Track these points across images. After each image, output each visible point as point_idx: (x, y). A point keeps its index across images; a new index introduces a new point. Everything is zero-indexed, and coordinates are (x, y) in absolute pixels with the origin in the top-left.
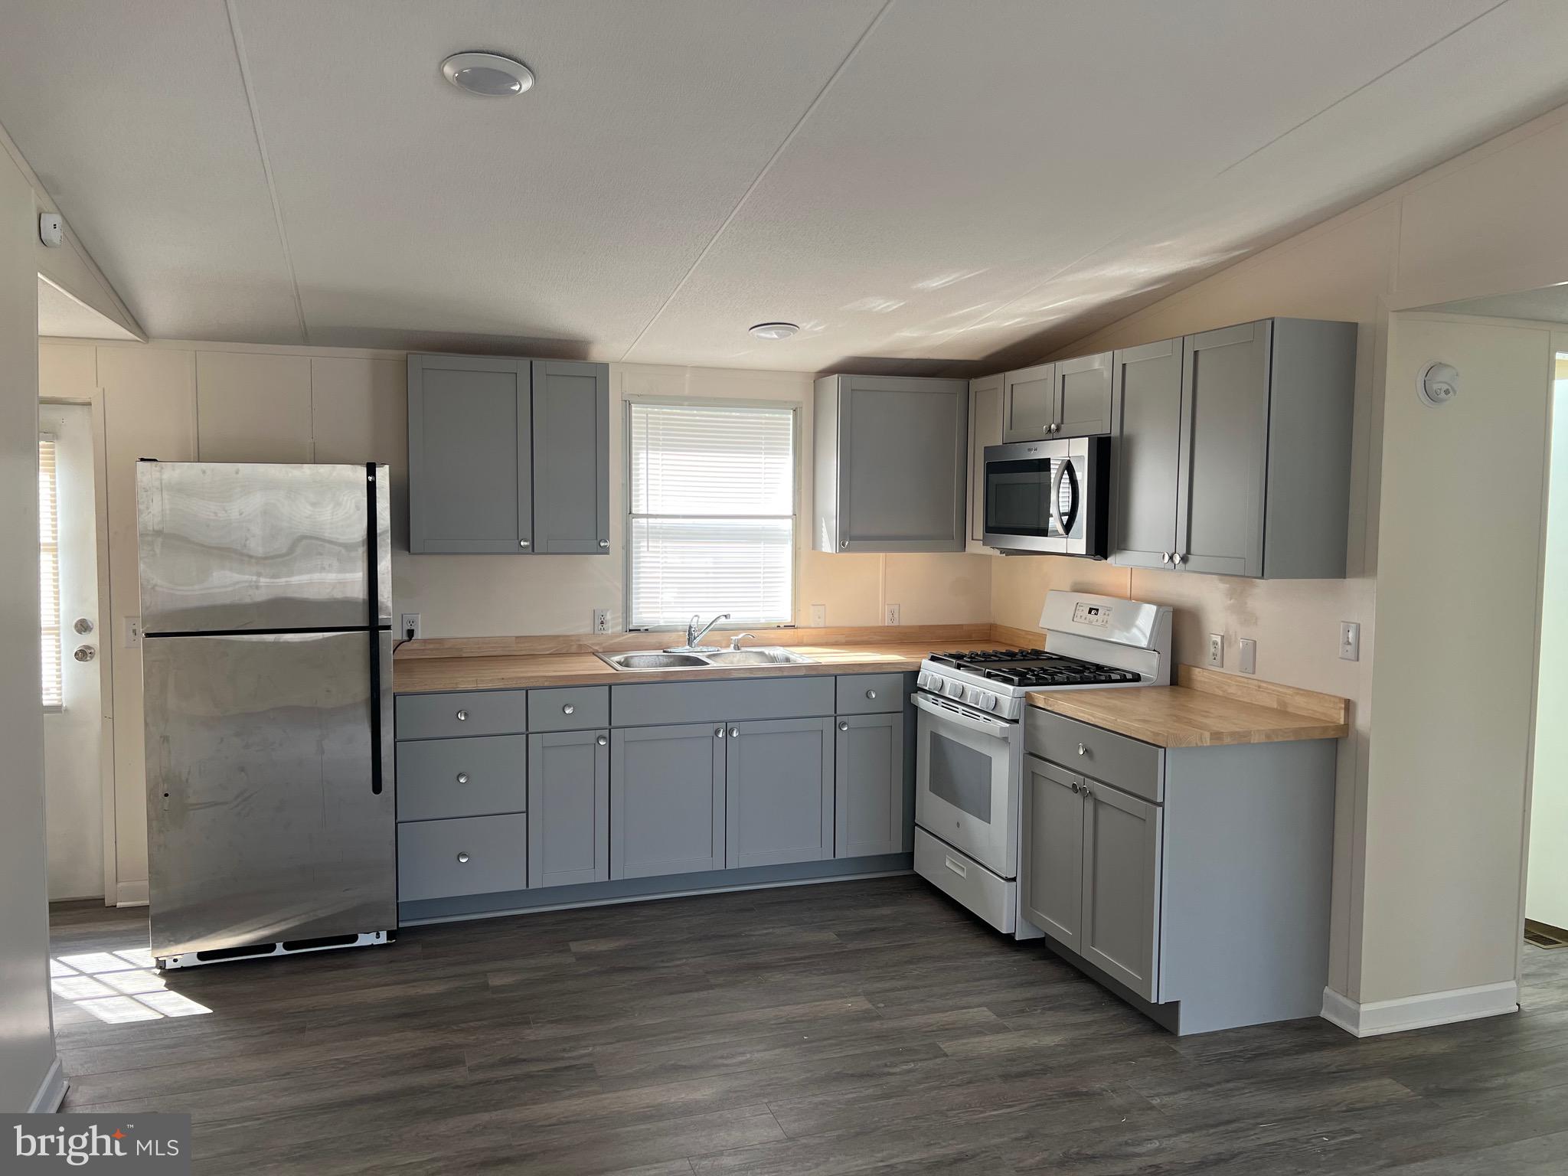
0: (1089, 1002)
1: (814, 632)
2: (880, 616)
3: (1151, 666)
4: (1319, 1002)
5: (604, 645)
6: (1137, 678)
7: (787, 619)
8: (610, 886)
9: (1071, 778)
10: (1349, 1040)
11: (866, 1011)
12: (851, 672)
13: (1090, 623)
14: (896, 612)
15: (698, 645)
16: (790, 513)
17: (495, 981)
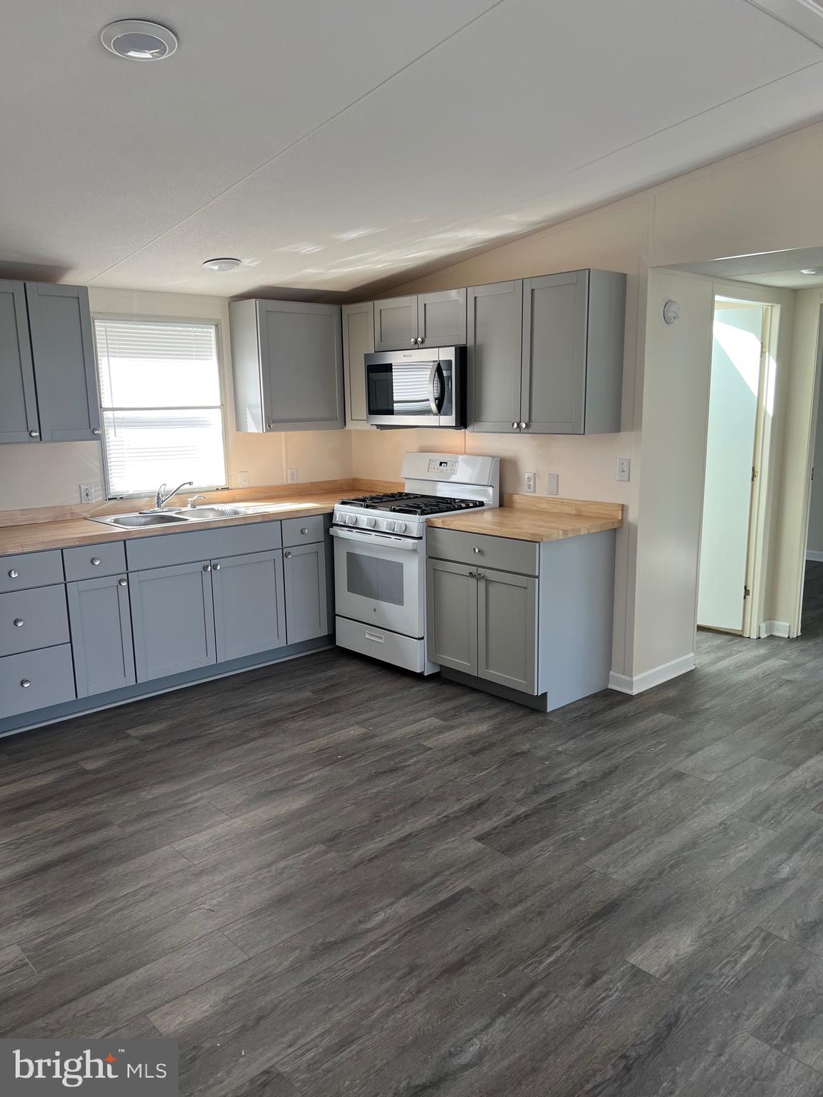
0: (488, 703)
1: (242, 491)
2: (285, 477)
3: (489, 496)
4: (607, 678)
5: (92, 512)
6: (482, 504)
7: (222, 483)
8: (138, 686)
9: (466, 570)
10: (629, 698)
11: (364, 734)
12: (291, 517)
13: (442, 471)
14: (295, 474)
15: (165, 506)
16: (219, 404)
17: (90, 766)
